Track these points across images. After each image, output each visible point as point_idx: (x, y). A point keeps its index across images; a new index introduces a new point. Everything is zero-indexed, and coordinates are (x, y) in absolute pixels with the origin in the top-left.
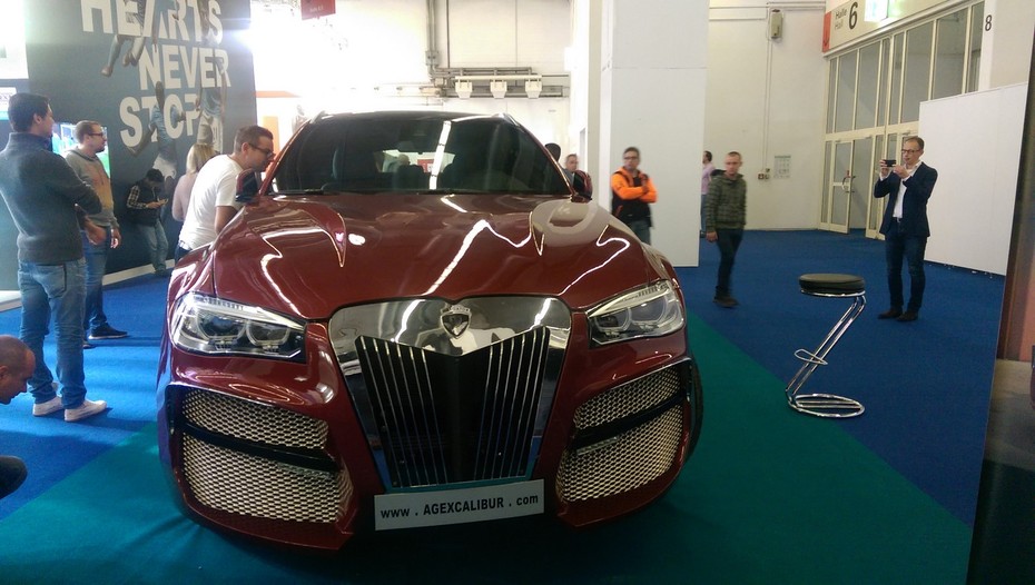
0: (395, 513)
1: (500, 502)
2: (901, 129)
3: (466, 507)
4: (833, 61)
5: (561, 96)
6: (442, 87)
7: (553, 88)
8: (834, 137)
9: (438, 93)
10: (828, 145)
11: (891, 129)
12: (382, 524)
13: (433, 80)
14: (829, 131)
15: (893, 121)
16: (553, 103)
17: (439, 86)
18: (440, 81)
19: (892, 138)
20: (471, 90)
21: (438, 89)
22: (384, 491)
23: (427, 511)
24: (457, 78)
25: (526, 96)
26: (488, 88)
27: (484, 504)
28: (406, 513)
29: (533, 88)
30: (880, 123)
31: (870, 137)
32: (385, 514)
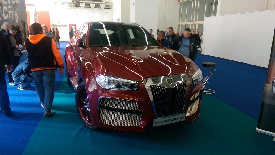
0: (158, 123)
1: (177, 119)
2: (198, 22)
3: (171, 120)
4: (181, 4)
5: (110, 8)
6: (76, 4)
7: (107, 6)
8: (181, 23)
9: (75, 6)
10: (179, 25)
11: (195, 22)
12: (155, 125)
13: (73, 2)
14: (179, 22)
15: (196, 20)
16: (108, 10)
17: (75, 4)
18: (75, 2)
19: (195, 25)
20: (84, 5)
21: (75, 5)
22: (156, 118)
23: (164, 122)
24: (80, 2)
25: (100, 8)
26: (89, 5)
27: (174, 119)
28: (160, 122)
29: (102, 6)
30: (192, 21)
31: (190, 24)
32: (156, 123)
